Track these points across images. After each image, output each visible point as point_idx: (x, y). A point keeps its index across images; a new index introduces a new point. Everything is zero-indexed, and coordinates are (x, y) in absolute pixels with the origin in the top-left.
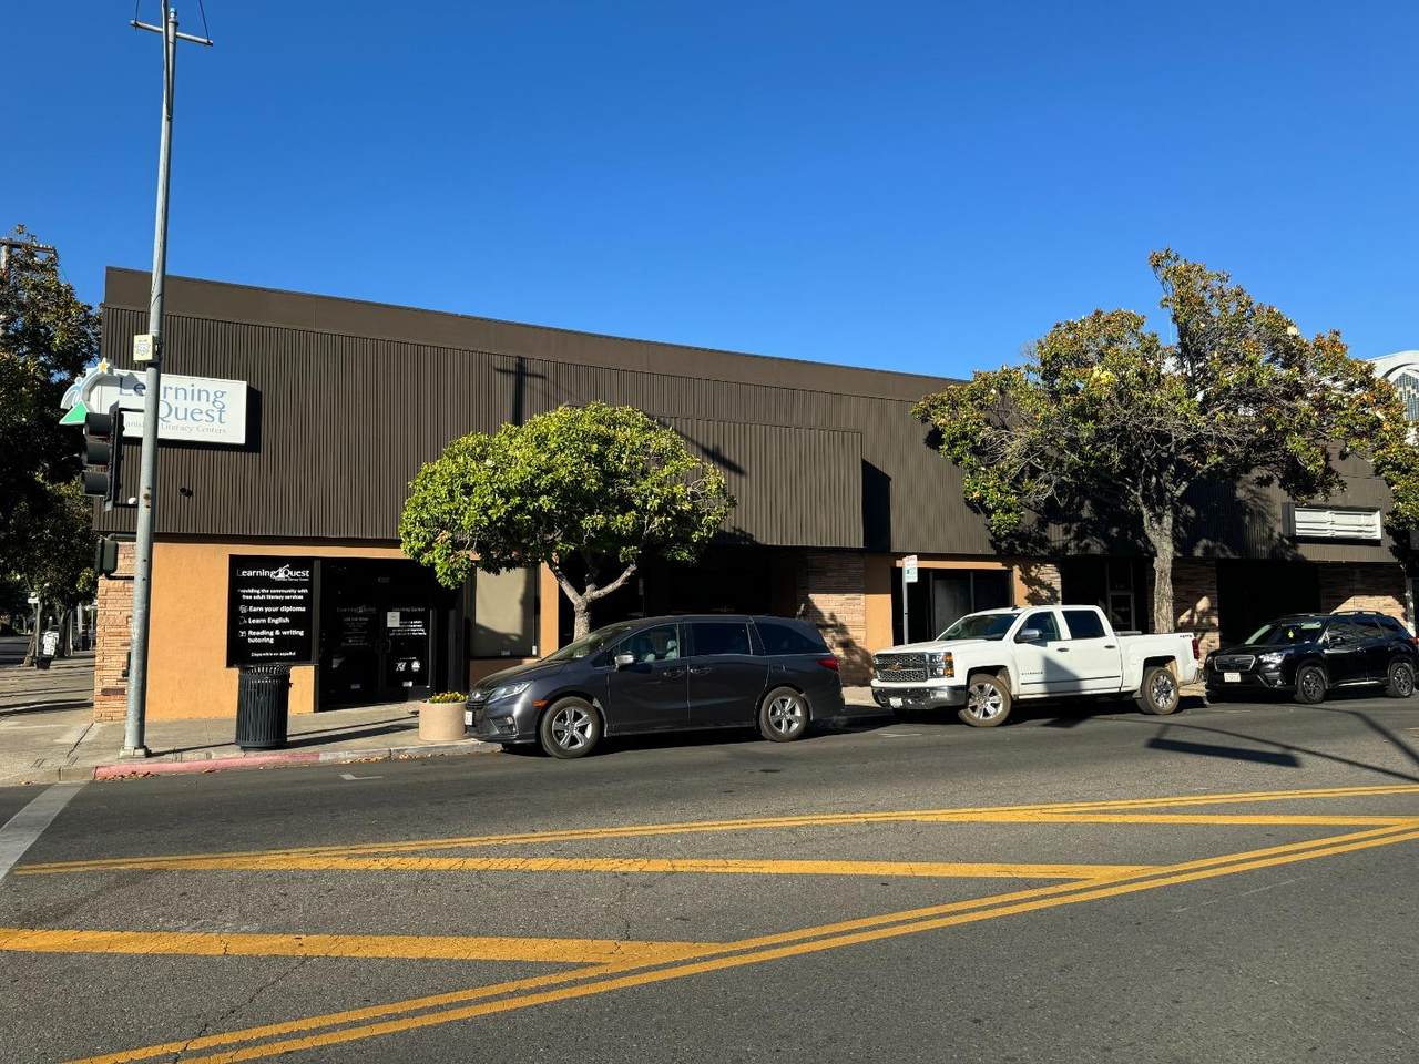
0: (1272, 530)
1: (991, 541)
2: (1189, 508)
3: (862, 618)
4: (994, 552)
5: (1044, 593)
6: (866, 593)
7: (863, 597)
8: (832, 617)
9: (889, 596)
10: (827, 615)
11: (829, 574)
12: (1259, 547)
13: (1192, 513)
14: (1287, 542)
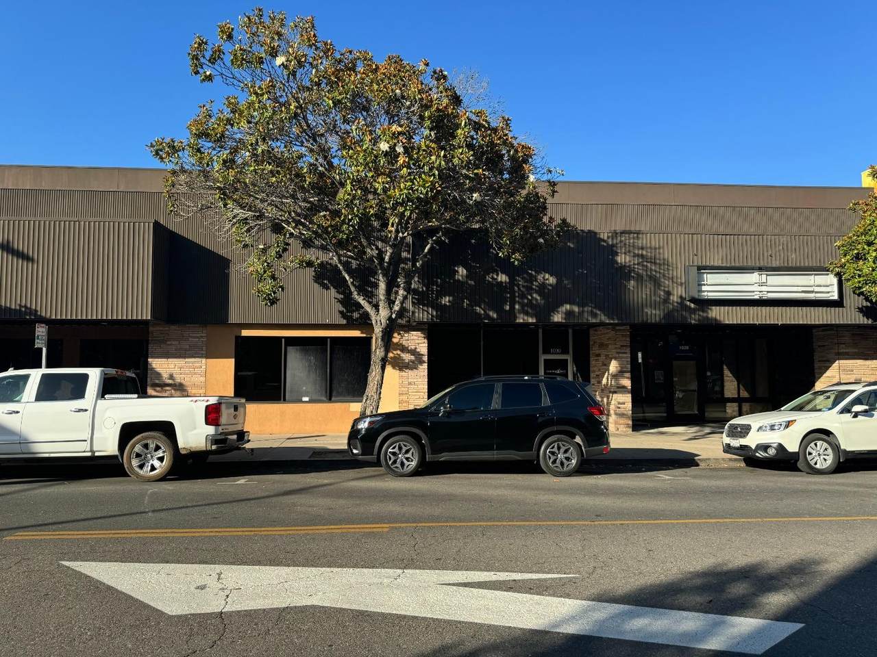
0: (668, 293)
1: (341, 312)
2: (547, 276)
3: (203, 379)
4: (344, 322)
5: (407, 357)
6: (207, 357)
7: (204, 360)
8: (171, 377)
9: (232, 361)
10: (165, 376)
11: (169, 343)
12: (648, 311)
13: (552, 280)
14: (692, 305)
